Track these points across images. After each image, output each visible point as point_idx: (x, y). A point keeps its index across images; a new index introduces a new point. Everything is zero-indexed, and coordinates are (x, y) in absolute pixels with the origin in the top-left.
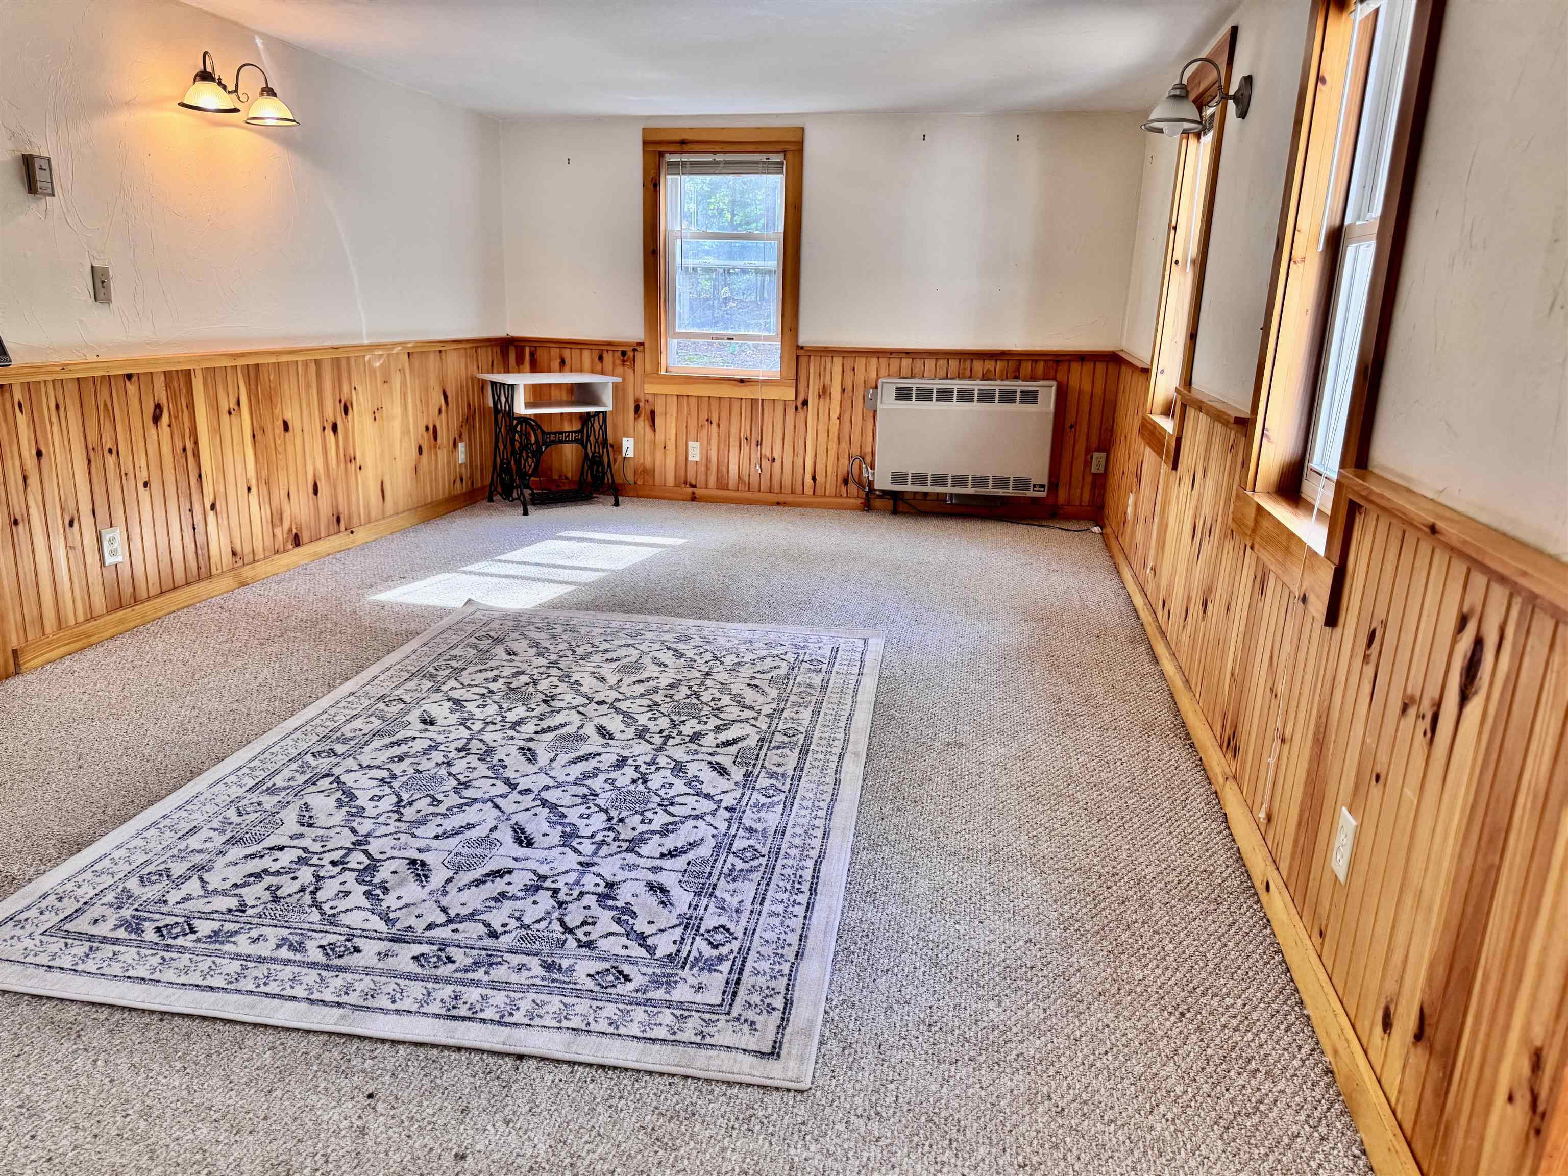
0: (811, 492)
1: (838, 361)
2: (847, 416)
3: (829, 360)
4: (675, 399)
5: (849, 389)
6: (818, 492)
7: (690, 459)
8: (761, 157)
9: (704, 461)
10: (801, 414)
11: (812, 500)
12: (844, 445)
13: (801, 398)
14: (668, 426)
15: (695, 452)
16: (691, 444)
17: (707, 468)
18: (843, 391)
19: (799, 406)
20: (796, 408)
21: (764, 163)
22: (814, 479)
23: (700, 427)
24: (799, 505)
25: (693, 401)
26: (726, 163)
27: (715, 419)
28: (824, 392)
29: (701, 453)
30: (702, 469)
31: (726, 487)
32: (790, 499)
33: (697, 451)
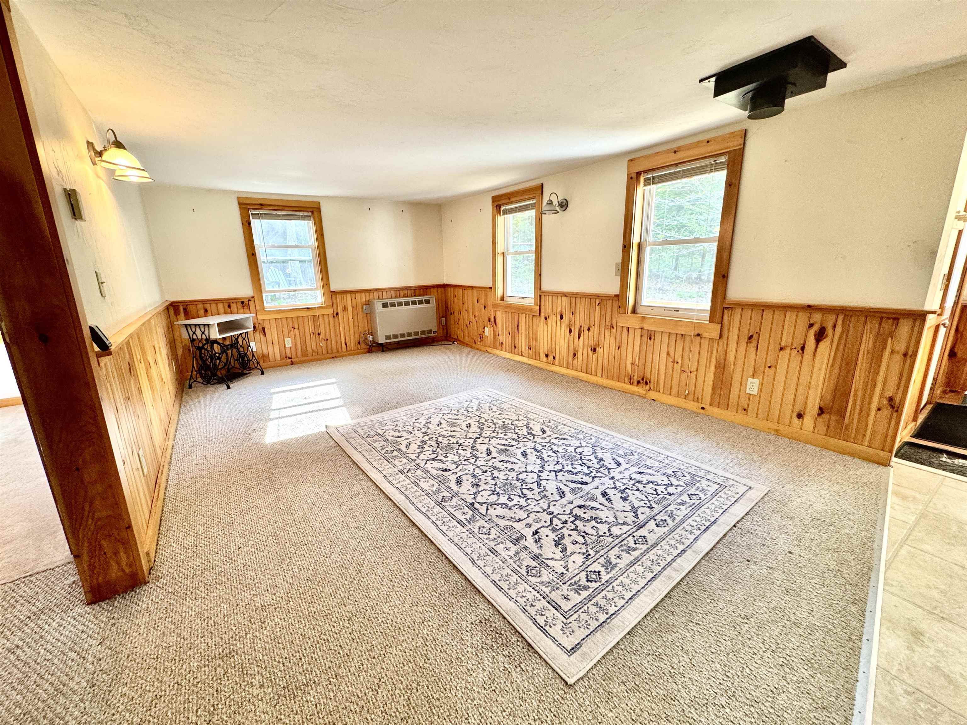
0: (345, 350)
1: (349, 296)
2: (356, 317)
3: (345, 296)
4: (274, 320)
5: (355, 307)
6: (348, 349)
7: (287, 346)
8: (301, 213)
9: (294, 346)
10: (336, 319)
11: (347, 353)
12: (356, 328)
13: (335, 313)
14: (272, 334)
15: (289, 343)
16: (286, 339)
17: (296, 349)
18: (353, 307)
19: (335, 315)
20: (334, 317)
21: (302, 216)
22: (346, 344)
23: (289, 331)
24: (342, 356)
25: (284, 321)
26: (283, 215)
27: (296, 326)
28: (345, 309)
29: (292, 343)
30: (293, 350)
31: (307, 355)
32: (337, 355)
33: (290, 342)
